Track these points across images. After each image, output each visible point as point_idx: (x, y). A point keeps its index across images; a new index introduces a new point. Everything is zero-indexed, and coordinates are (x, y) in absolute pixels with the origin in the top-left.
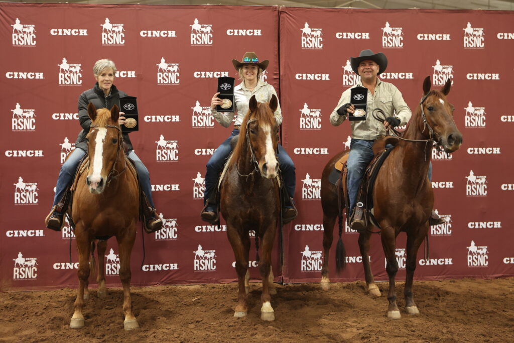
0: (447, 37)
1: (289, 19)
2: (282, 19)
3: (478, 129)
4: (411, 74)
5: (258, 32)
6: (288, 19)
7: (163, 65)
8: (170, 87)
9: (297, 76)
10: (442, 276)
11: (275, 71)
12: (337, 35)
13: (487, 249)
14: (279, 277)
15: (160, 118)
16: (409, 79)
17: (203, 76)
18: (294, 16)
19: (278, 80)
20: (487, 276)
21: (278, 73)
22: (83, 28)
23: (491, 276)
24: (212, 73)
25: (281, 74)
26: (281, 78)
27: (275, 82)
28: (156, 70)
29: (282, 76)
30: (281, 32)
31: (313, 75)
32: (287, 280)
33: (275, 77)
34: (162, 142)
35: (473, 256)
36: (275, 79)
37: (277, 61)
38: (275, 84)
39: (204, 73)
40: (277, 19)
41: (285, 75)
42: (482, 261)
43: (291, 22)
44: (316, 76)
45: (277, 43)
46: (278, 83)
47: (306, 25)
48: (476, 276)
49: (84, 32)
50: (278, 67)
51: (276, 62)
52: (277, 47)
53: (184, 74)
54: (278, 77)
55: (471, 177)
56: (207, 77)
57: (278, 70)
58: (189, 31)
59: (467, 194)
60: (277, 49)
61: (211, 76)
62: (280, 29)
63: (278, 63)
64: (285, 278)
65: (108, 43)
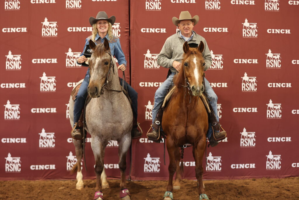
0: (252, 3)
3: (275, 69)
4: (226, 29)
7: (46, 23)
8: (50, 39)
9: (142, 30)
10: (247, 177)
11: (126, 26)
13: (280, 157)
14: (128, 176)
15: (43, 61)
16: (225, 32)
17: (74, 30)
19: (128, 33)
20: (280, 176)
21: (128, 28)
23: (282, 176)
24: (80, 28)
25: (131, 29)
26: (130, 32)
27: (126, 34)
28: (41, 26)
31: (154, 29)
32: (133, 178)
33: (126, 31)
34: (44, 78)
35: (270, 162)
36: (126, 32)
37: (128, 19)
38: (126, 36)
39: (75, 28)
41: (133, 29)
42: (277, 166)
44: (157, 29)
45: (128, 6)
46: (128, 35)
48: (272, 176)
50: (128, 23)
52: (127, 8)
53: (61, 29)
54: (128, 31)
55: (271, 105)
56: (77, 31)
57: (128, 26)
59: (267, 117)
60: (128, 11)
61: (80, 31)
63: (128, 21)
64: (132, 177)
65: (9, 9)
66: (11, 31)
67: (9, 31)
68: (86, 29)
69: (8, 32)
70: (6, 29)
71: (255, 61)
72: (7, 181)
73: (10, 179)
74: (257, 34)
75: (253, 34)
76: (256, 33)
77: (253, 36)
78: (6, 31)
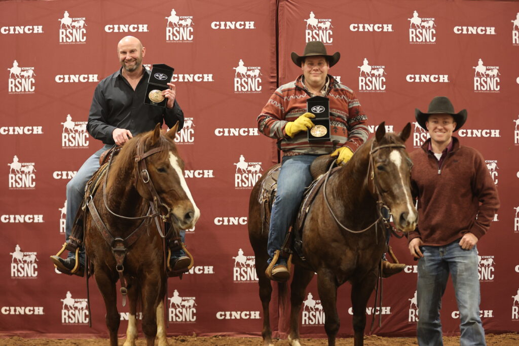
0: (491, 31)
1: (289, 7)
2: (281, 8)
4: (446, 76)
5: (250, 25)
6: (287, 7)
11: (272, 73)
12: (351, 27)
14: (276, 332)
16: (444, 83)
18: (297, 4)
19: (276, 84)
21: (275, 75)
22: (38, 25)
24: (192, 75)
25: (280, 77)
26: (279, 82)
27: (271, 87)
29: (281, 78)
30: (280, 24)
32: (284, 335)
33: (272, 80)
36: (272, 82)
37: (275, 60)
38: (271, 89)
39: (182, 75)
40: (275, 8)
41: (284, 78)
43: (292, 12)
45: (275, 38)
47: (312, 15)
49: (38, 29)
50: (275, 67)
51: (273, 62)
52: (274, 42)
54: (275, 80)
56: (186, 80)
57: (275, 72)
58: (164, 24)
60: (275, 45)
61: (191, 80)
62: (279, 20)
63: (276, 63)
64: (281, 333)
65: (67, 41)
66: (72, 81)
67: (67, 81)
68: (201, 78)
69: (65, 81)
70: (62, 76)
71: (496, 133)
72: (65, 339)
73: (69, 337)
74: (499, 86)
75: (492, 85)
76: (497, 84)
77: (492, 89)
78: (62, 80)
